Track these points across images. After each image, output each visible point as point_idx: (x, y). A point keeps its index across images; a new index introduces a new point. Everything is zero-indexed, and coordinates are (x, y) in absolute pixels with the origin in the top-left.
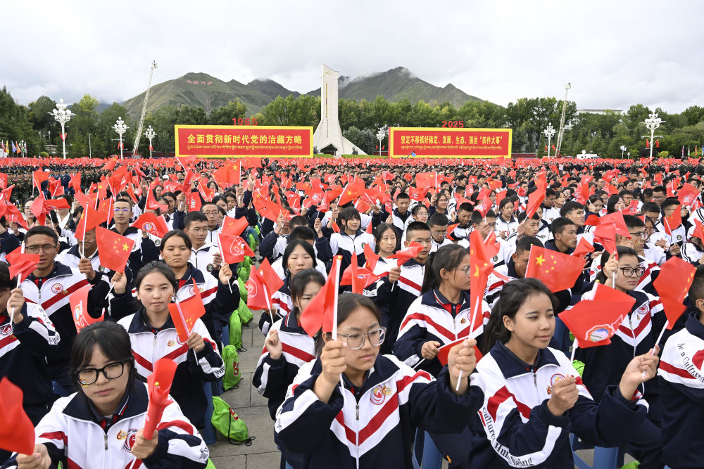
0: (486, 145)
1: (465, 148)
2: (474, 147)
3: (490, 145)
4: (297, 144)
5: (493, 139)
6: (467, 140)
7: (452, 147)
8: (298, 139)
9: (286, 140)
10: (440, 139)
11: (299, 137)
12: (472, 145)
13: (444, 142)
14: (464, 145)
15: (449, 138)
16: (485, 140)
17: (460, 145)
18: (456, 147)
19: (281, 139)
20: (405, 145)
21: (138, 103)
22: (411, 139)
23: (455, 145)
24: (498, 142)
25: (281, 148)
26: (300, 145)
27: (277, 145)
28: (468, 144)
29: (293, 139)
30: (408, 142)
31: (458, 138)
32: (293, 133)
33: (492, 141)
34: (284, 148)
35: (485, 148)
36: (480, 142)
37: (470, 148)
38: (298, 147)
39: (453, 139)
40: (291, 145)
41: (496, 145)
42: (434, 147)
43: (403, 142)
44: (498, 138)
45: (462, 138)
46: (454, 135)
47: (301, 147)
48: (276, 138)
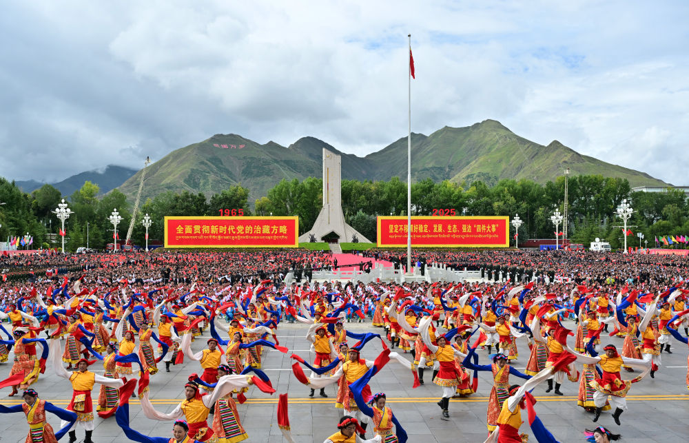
0: (481, 233)
1: (457, 236)
2: (467, 236)
3: (486, 234)
4: (282, 234)
5: (489, 227)
6: (460, 228)
7: (444, 236)
8: (283, 229)
9: (271, 230)
10: (431, 228)
11: (285, 227)
12: (465, 234)
13: (435, 231)
14: (457, 233)
15: (440, 227)
16: (479, 228)
17: (452, 233)
18: (448, 236)
19: (266, 229)
20: (394, 234)
21: (154, 173)
22: (399, 228)
23: (446, 233)
24: (494, 230)
25: (267, 237)
26: (285, 235)
27: (262, 234)
28: (460, 232)
29: (278, 229)
30: (396, 231)
31: (449, 227)
32: (278, 223)
33: (487, 229)
34: (269, 237)
35: (480, 236)
36: (474, 230)
37: (463, 237)
38: (283, 236)
39: (445, 228)
40: (276, 235)
41: (492, 233)
42: (424, 236)
43: (391, 231)
44: (493, 226)
45: (455, 226)
46: (445, 223)
47: (286, 237)
48: (262, 227)
